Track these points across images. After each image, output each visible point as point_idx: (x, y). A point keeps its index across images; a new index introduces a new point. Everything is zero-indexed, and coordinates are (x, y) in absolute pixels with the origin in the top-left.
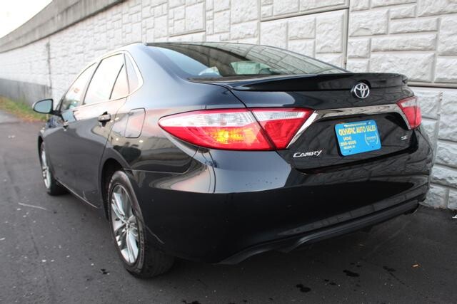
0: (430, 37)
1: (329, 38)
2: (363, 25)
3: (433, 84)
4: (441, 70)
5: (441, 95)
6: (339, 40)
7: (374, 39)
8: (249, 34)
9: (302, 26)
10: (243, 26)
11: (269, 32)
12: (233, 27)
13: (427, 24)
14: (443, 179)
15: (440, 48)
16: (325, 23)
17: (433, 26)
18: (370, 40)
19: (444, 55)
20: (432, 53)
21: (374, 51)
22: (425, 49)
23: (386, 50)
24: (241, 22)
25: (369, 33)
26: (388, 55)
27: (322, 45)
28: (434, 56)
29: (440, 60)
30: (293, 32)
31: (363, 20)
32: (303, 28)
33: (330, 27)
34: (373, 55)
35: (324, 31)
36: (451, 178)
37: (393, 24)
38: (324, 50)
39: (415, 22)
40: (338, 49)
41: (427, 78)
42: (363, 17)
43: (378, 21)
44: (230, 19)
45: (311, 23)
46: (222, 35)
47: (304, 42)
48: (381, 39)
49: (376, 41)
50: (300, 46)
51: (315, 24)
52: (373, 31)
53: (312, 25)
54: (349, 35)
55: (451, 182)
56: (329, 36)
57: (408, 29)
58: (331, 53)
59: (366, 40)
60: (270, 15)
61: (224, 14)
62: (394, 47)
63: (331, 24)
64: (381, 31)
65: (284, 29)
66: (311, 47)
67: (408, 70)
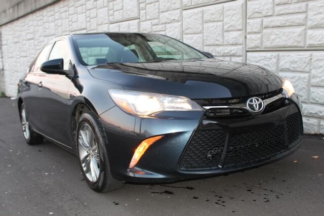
0: (302, 16)
1: (233, 20)
2: (257, 10)
3: (306, 48)
4: (310, 39)
5: (311, 55)
6: (240, 21)
7: (265, 20)
8: (174, 20)
9: (213, 12)
10: (169, 14)
11: (190, 18)
12: (162, 15)
13: (300, 8)
14: (315, 113)
15: (309, 23)
16: (230, 10)
17: (303, 9)
18: (262, 21)
19: (312, 28)
20: (304, 27)
21: (265, 28)
22: (299, 25)
23: (273, 27)
24: (167, 11)
25: (261, 15)
26: (275, 30)
27: (228, 25)
28: (305, 29)
29: (310, 32)
30: (206, 17)
31: (257, 6)
32: (214, 14)
33: (234, 12)
34: (265, 31)
35: (229, 15)
36: (321, 112)
37: (278, 9)
38: (230, 29)
39: (292, 6)
40: (240, 27)
41: (301, 44)
42: (257, 4)
43: (266, 7)
44: (159, 9)
45: (220, 10)
46: (153, 21)
47: (215, 24)
48: (270, 19)
49: (266, 21)
50: (212, 27)
51: (223, 11)
52: (264, 14)
53: (221, 11)
54: (248, 17)
55: (321, 115)
56: (233, 18)
57: (287, 11)
58: (235, 30)
59: (259, 20)
60: (190, 5)
61: (154, 5)
62: (279, 24)
63: (234, 10)
64: (269, 14)
65: (201, 15)
66: (221, 28)
67: (289, 39)
